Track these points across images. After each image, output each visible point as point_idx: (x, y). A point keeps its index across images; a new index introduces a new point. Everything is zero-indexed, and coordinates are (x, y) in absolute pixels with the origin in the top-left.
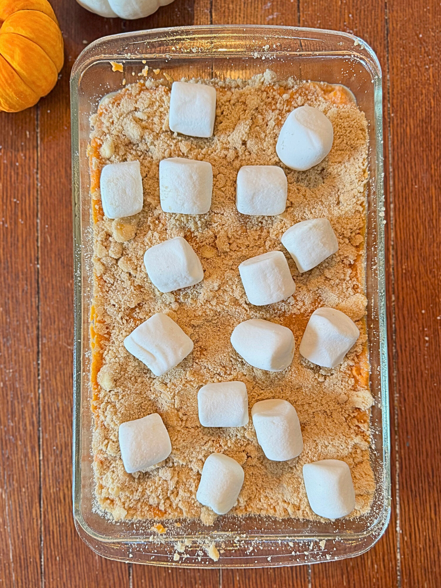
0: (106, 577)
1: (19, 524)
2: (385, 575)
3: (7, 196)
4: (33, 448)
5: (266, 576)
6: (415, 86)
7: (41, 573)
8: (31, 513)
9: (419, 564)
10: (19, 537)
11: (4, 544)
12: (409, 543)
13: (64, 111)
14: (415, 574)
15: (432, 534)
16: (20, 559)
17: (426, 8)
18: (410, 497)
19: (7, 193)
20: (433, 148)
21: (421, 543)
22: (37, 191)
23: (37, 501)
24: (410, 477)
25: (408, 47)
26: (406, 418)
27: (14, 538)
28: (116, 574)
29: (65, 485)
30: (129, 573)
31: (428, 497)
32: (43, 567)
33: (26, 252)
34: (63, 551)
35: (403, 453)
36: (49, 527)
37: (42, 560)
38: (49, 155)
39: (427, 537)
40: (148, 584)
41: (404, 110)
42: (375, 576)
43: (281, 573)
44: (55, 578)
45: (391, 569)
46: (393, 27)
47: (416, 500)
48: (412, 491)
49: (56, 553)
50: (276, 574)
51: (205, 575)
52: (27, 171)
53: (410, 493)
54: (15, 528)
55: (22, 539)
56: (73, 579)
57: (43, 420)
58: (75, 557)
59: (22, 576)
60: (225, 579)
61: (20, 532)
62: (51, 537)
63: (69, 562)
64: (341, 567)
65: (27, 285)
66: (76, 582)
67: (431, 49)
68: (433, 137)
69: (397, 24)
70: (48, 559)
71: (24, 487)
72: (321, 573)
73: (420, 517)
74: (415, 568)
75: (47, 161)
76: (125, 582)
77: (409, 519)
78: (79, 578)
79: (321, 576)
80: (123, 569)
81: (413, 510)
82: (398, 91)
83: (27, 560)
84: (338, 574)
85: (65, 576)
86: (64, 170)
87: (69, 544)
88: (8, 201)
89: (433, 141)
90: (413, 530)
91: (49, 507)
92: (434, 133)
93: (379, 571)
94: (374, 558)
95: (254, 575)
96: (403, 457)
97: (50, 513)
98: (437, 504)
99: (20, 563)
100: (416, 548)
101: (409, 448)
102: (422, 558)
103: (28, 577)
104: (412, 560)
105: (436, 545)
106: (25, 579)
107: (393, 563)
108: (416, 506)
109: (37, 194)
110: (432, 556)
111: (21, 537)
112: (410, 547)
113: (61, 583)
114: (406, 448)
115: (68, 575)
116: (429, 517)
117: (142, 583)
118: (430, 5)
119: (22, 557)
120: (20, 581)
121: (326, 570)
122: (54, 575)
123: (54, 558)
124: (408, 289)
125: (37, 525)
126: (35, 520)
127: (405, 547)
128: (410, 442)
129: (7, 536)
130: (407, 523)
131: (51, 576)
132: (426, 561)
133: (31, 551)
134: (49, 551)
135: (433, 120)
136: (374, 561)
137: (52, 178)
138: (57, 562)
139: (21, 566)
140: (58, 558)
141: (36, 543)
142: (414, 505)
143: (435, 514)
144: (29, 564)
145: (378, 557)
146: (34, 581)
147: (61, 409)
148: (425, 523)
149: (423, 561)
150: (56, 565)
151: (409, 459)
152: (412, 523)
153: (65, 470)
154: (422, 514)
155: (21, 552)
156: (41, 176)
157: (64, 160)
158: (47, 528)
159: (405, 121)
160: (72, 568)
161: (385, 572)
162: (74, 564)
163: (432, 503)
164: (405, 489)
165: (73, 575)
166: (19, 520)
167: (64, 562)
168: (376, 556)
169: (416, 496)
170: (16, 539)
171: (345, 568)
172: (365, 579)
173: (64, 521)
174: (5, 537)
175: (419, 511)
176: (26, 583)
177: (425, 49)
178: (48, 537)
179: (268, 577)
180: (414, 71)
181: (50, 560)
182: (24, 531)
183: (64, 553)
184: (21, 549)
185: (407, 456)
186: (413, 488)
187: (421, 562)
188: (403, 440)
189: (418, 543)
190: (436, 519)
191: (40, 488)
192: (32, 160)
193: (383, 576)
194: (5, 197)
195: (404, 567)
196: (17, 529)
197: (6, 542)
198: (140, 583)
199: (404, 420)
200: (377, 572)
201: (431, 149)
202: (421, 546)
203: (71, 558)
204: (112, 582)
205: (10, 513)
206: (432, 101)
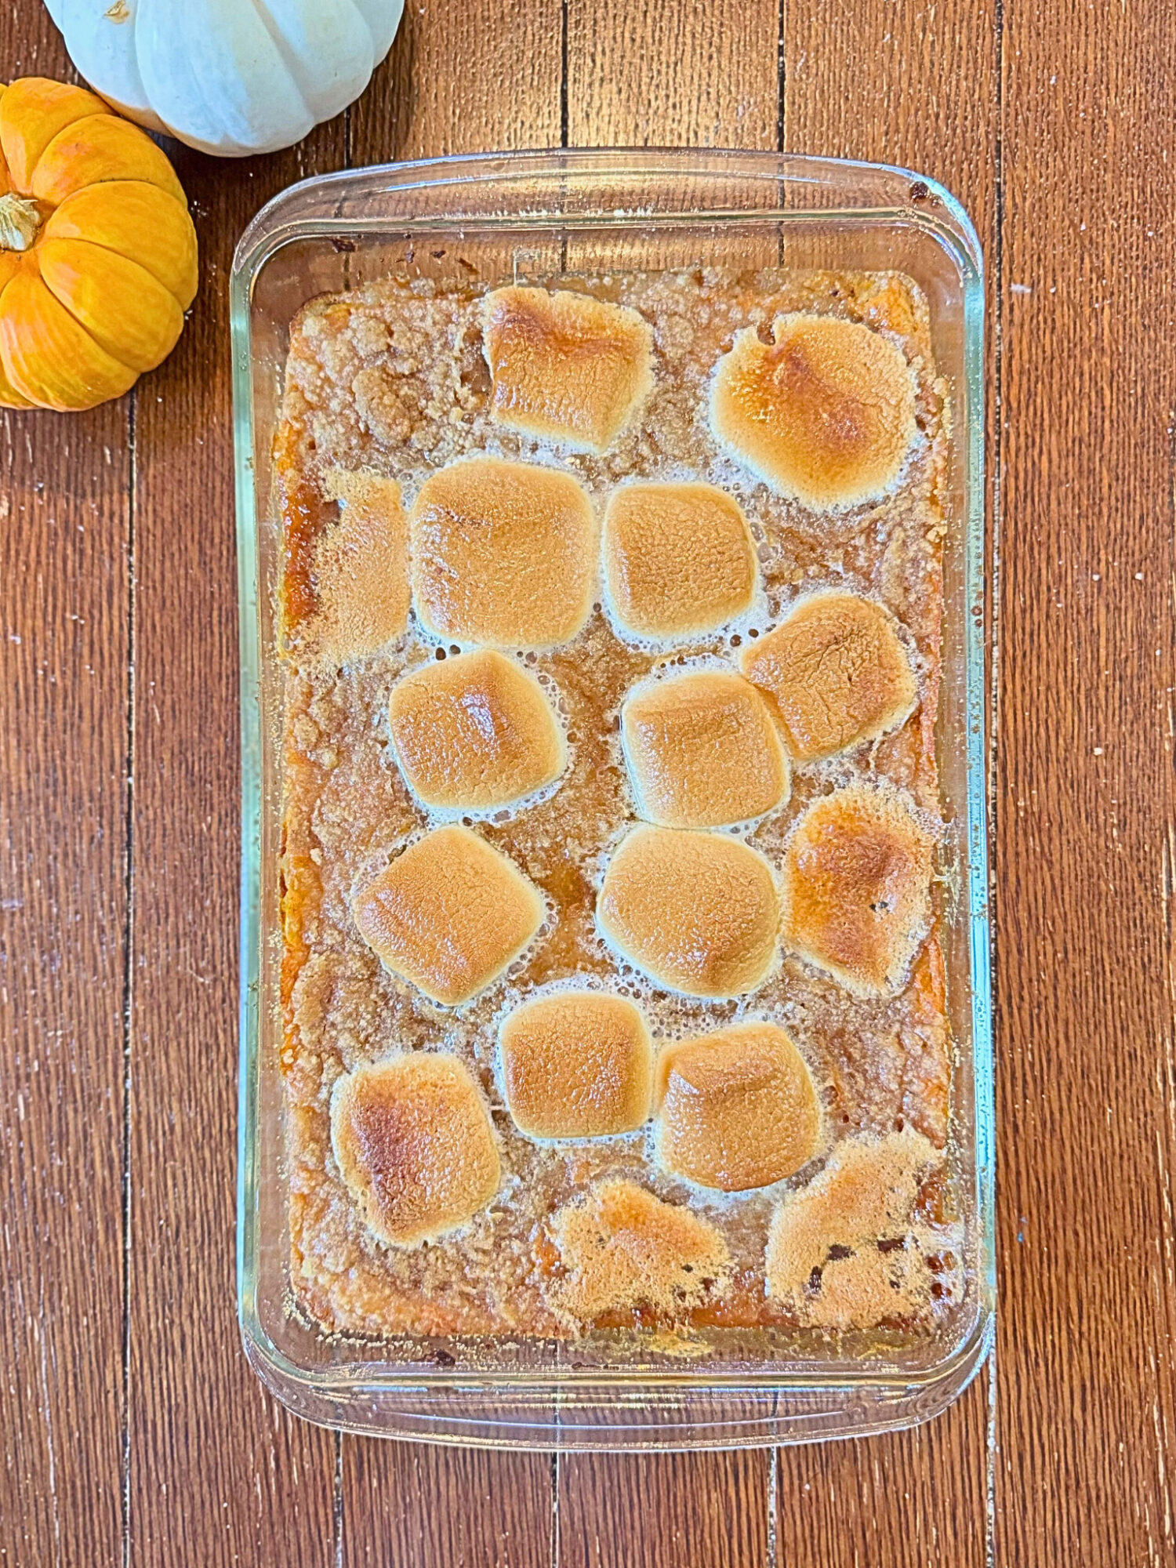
0: (278, 1537)
1: (72, 1403)
2: (956, 1554)
3: (55, 607)
4: (108, 1222)
5: (666, 1548)
6: (1065, 354)
7: (125, 1523)
8: (102, 1380)
9: (1040, 1530)
10: (71, 1435)
11: (36, 1450)
12: (1017, 1479)
13: (197, 400)
14: (1031, 1554)
15: (1074, 1458)
16: (73, 1487)
17: (1098, 156)
18: (1024, 1366)
19: (55, 599)
20: (1105, 510)
21: (1048, 1480)
22: (130, 596)
23: (116, 1348)
24: (1024, 1316)
25: (1050, 256)
26: (1018, 1173)
27: (60, 1437)
28: (303, 1531)
29: (185, 1312)
30: (336, 1528)
31: (1066, 1368)
32: (128, 1508)
33: (101, 744)
34: (176, 1472)
35: (1007, 1260)
36: (144, 1411)
37: (127, 1491)
38: (158, 508)
39: (1063, 1465)
40: (380, 1558)
41: (1035, 414)
42: (932, 1556)
43: (702, 1540)
44: (156, 1535)
45: (970, 1539)
46: (1015, 205)
47: (1037, 1373)
48: (1027, 1351)
49: (161, 1476)
50: (692, 1542)
51: (518, 1538)
52: (105, 547)
53: (1023, 1357)
54: (62, 1413)
55: (79, 1439)
56: (200, 1540)
57: (135, 1156)
58: (205, 1485)
59: (76, 1528)
60: (567, 1550)
61: (73, 1423)
62: (150, 1436)
63: (192, 1497)
64: (849, 1530)
65: (101, 826)
66: (206, 1545)
67: (1108, 262)
68: (1106, 482)
69: (1024, 199)
70: (140, 1490)
71: (86, 1314)
72: (801, 1544)
73: (1045, 1415)
74: (1030, 1541)
75: (155, 522)
76: (325, 1551)
77: (1019, 1418)
78: (215, 1536)
79: (801, 1550)
80: (322, 1519)
81: (1028, 1398)
82: (1022, 366)
83: (90, 1491)
84: (842, 1547)
85: (180, 1529)
86: (197, 546)
87: (194, 1454)
88: (59, 620)
89: (1105, 490)
90: (1028, 1448)
91: (146, 1365)
92: (1109, 470)
93: (942, 1544)
94: (930, 1510)
95: (637, 1543)
96: (1008, 1268)
97: (148, 1380)
98: (1088, 1384)
99: (74, 1495)
100: (1034, 1490)
101: (1022, 1247)
102: (1049, 1516)
103: (93, 1532)
104: (1024, 1518)
105: (1083, 1484)
106: (85, 1536)
107: (978, 1525)
108: (1038, 1389)
109: (131, 603)
110: (1073, 1511)
111: (77, 1435)
112: (1020, 1488)
113: (170, 1549)
114: (1017, 1247)
115: (189, 1529)
116: (1068, 1416)
117: (366, 1554)
118: (1109, 148)
119: (78, 1483)
120: (72, 1540)
121: (812, 1537)
122: (155, 1528)
123: (154, 1488)
124: (1032, 857)
125: (117, 1407)
126: (111, 1396)
127: (1008, 1486)
128: (1026, 1230)
129: (43, 1431)
130: (1013, 1430)
131: (147, 1532)
132: (1057, 1524)
133: (100, 1468)
134: (144, 1471)
135: (1108, 438)
136: (930, 1518)
137: (168, 564)
138: (163, 1499)
139: (74, 1504)
140: (164, 1487)
141: (113, 1451)
142: (1032, 1384)
143: (1084, 1410)
144: (94, 1501)
145: (941, 1509)
146: (105, 1540)
147: (178, 1129)
148: (1057, 1430)
149: (1049, 1523)
150: (159, 1503)
151: (1023, 1274)
152: (1026, 1430)
153: (185, 1277)
154: (1050, 1407)
155: (77, 1470)
156: (140, 561)
157: (197, 521)
158: (140, 1413)
159: (1038, 440)
160: (198, 1512)
161: (956, 1547)
162: (203, 1502)
163: (1076, 1383)
164: (1011, 1346)
165: (200, 1530)
166: (71, 1393)
167: (178, 1499)
168: (935, 1506)
169: (1037, 1364)
170: (65, 1439)
171: (860, 1534)
172: (907, 1560)
173: (180, 1400)
174: (39, 1434)
175: (1044, 1401)
176: (86, 1545)
177: (1091, 262)
178: (141, 1436)
179: (671, 1549)
180: (1064, 317)
181: (144, 1492)
182: (84, 1419)
183: (180, 1475)
184: (76, 1466)
185: (1018, 1269)
186: (1031, 1345)
187: (1045, 1526)
188: (1010, 1228)
189: (1039, 1477)
190: (1085, 1423)
191: (125, 1317)
192: (116, 520)
193: (951, 1557)
194: (50, 609)
195: (1002, 1535)
196: (68, 1414)
197: (40, 1444)
198: (360, 1554)
199: (1013, 1177)
200: (937, 1546)
201: (1100, 512)
202: (1047, 1487)
203: (196, 1488)
204: (293, 1548)
205: (52, 1374)
206: (1107, 392)
